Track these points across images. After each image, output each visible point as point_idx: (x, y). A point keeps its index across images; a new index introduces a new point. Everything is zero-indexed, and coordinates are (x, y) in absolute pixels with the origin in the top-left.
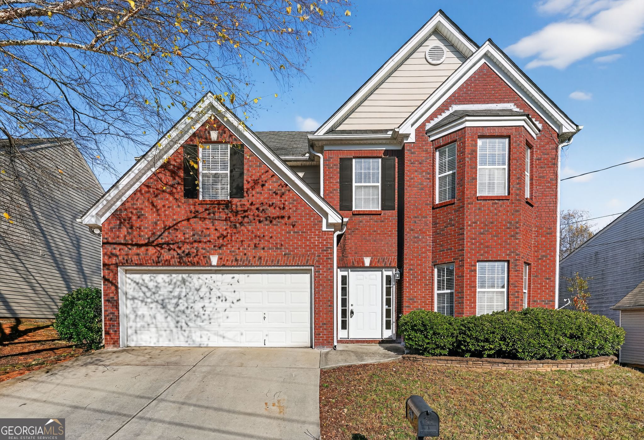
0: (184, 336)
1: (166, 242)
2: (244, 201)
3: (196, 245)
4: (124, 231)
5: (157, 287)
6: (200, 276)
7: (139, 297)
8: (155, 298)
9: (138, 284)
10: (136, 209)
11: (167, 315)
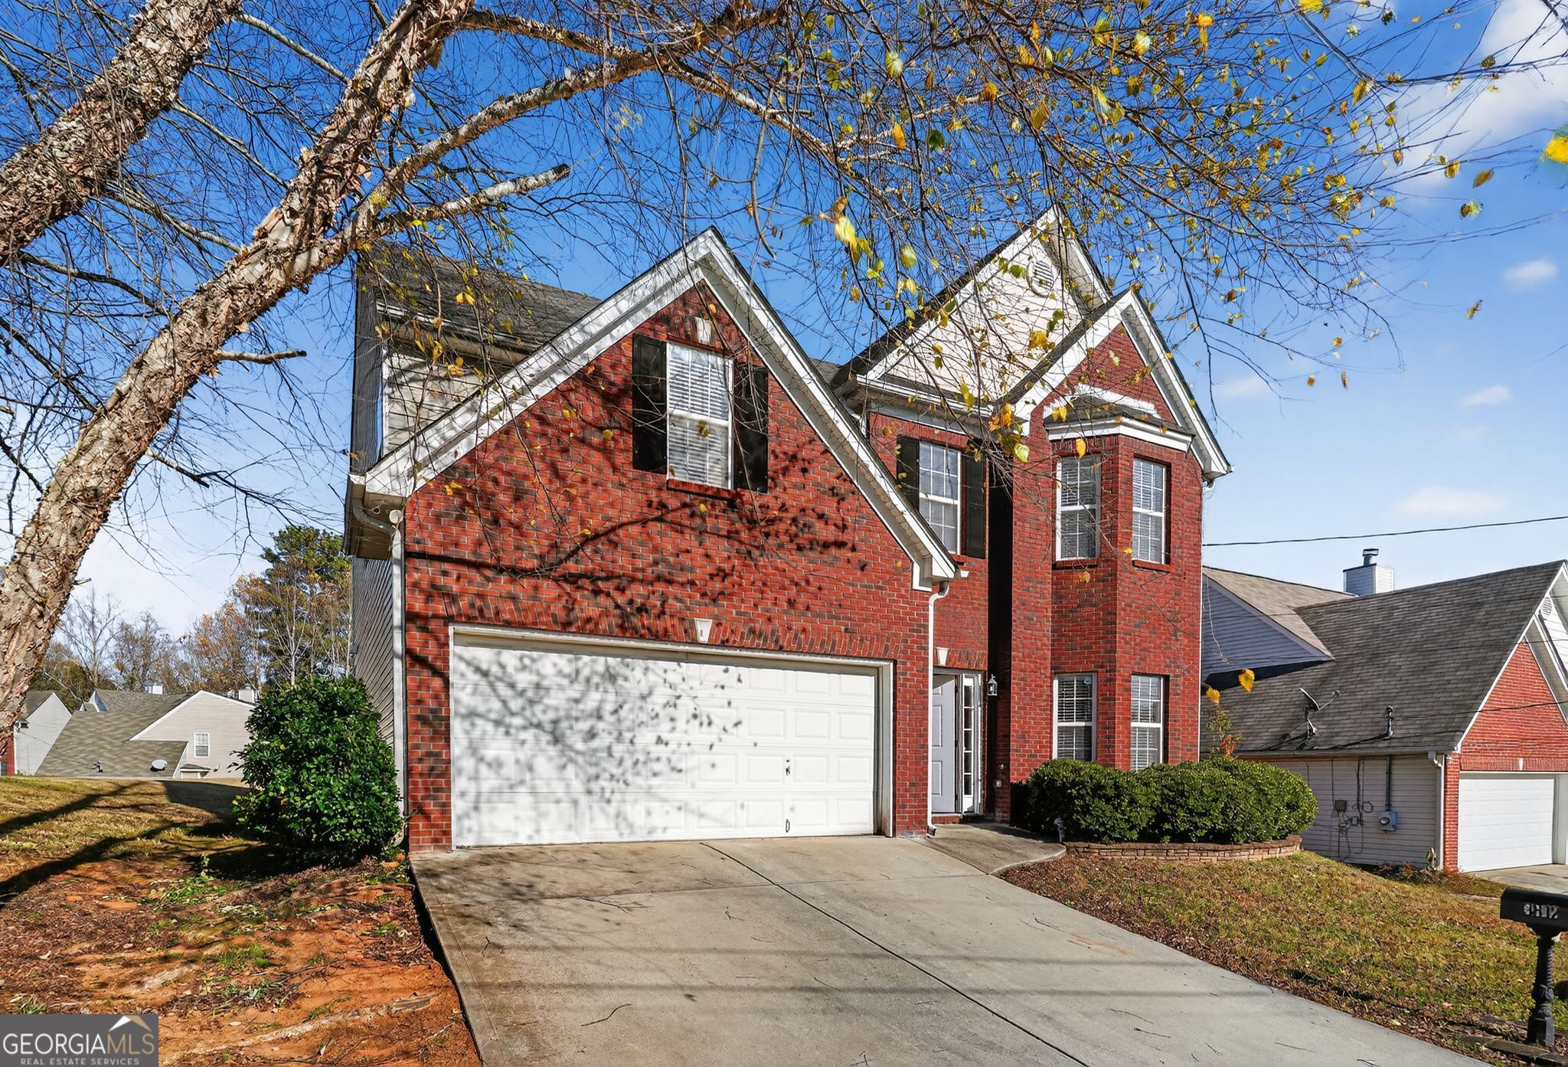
0: (607, 814)
1: (586, 571)
2: (767, 498)
3: (660, 587)
4: (475, 528)
5: (538, 686)
6: (650, 663)
7: (490, 711)
8: (534, 714)
9: (485, 674)
10: (509, 474)
11: (564, 760)
